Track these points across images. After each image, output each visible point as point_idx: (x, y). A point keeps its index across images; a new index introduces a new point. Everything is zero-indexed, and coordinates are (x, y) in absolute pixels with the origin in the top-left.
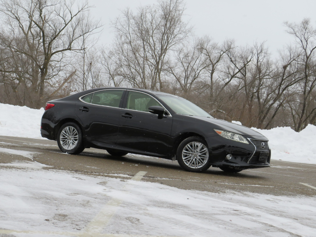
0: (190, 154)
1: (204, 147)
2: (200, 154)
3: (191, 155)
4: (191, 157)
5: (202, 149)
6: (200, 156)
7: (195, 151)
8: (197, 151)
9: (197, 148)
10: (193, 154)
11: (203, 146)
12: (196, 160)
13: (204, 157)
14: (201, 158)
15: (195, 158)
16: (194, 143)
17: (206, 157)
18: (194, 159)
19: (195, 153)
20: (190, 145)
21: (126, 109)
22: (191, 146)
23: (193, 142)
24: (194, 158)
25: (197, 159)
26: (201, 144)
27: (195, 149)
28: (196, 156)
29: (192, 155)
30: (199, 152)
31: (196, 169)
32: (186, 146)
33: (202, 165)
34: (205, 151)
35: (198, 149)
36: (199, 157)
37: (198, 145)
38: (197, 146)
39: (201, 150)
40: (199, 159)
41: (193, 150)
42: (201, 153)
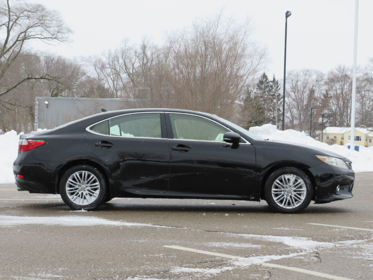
0: (281, 191)
1: (297, 179)
2: (294, 189)
3: (283, 192)
4: (284, 194)
5: (296, 182)
6: (295, 191)
7: (288, 187)
8: (290, 186)
9: (289, 182)
10: (285, 190)
11: (296, 177)
12: (291, 197)
13: (300, 191)
14: (297, 194)
15: (290, 194)
16: (284, 176)
17: (303, 191)
18: (289, 197)
19: (288, 188)
20: (279, 179)
21: (175, 139)
22: (281, 181)
23: (282, 176)
24: (287, 195)
25: (293, 196)
26: (292, 175)
27: (286, 184)
28: (290, 193)
29: (285, 192)
30: (293, 187)
31: (293, 208)
32: (275, 183)
33: (300, 202)
34: (299, 183)
35: (291, 184)
36: (294, 193)
37: (290, 178)
38: (289, 180)
39: (294, 184)
40: (295, 195)
41: (284, 186)
42: (295, 187)
